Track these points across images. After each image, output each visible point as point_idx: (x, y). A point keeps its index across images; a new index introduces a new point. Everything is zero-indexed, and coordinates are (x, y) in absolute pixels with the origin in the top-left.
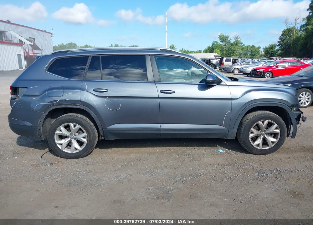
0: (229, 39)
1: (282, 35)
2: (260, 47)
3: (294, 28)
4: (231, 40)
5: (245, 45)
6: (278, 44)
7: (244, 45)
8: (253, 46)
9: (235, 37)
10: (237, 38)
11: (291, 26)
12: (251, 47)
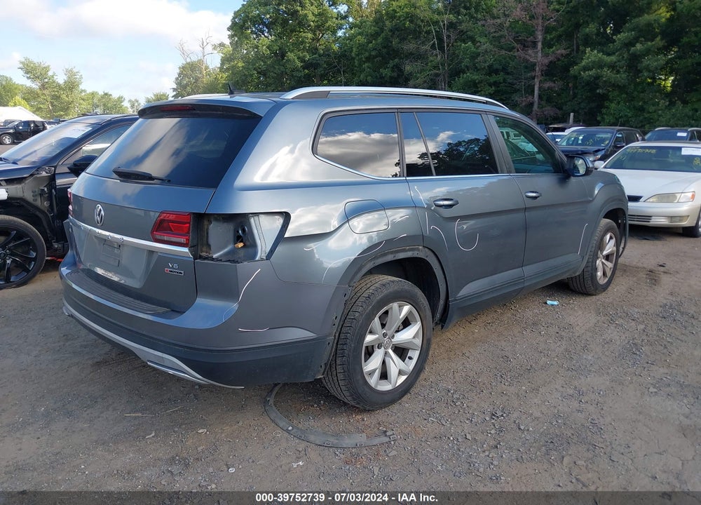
0: (50, 73)
1: (180, 75)
2: (122, 98)
3: (201, 62)
4: (55, 77)
5: (85, 91)
6: (175, 93)
7: (82, 91)
8: (106, 94)
9: (67, 70)
10: (71, 73)
11: (194, 59)
12: (102, 97)
